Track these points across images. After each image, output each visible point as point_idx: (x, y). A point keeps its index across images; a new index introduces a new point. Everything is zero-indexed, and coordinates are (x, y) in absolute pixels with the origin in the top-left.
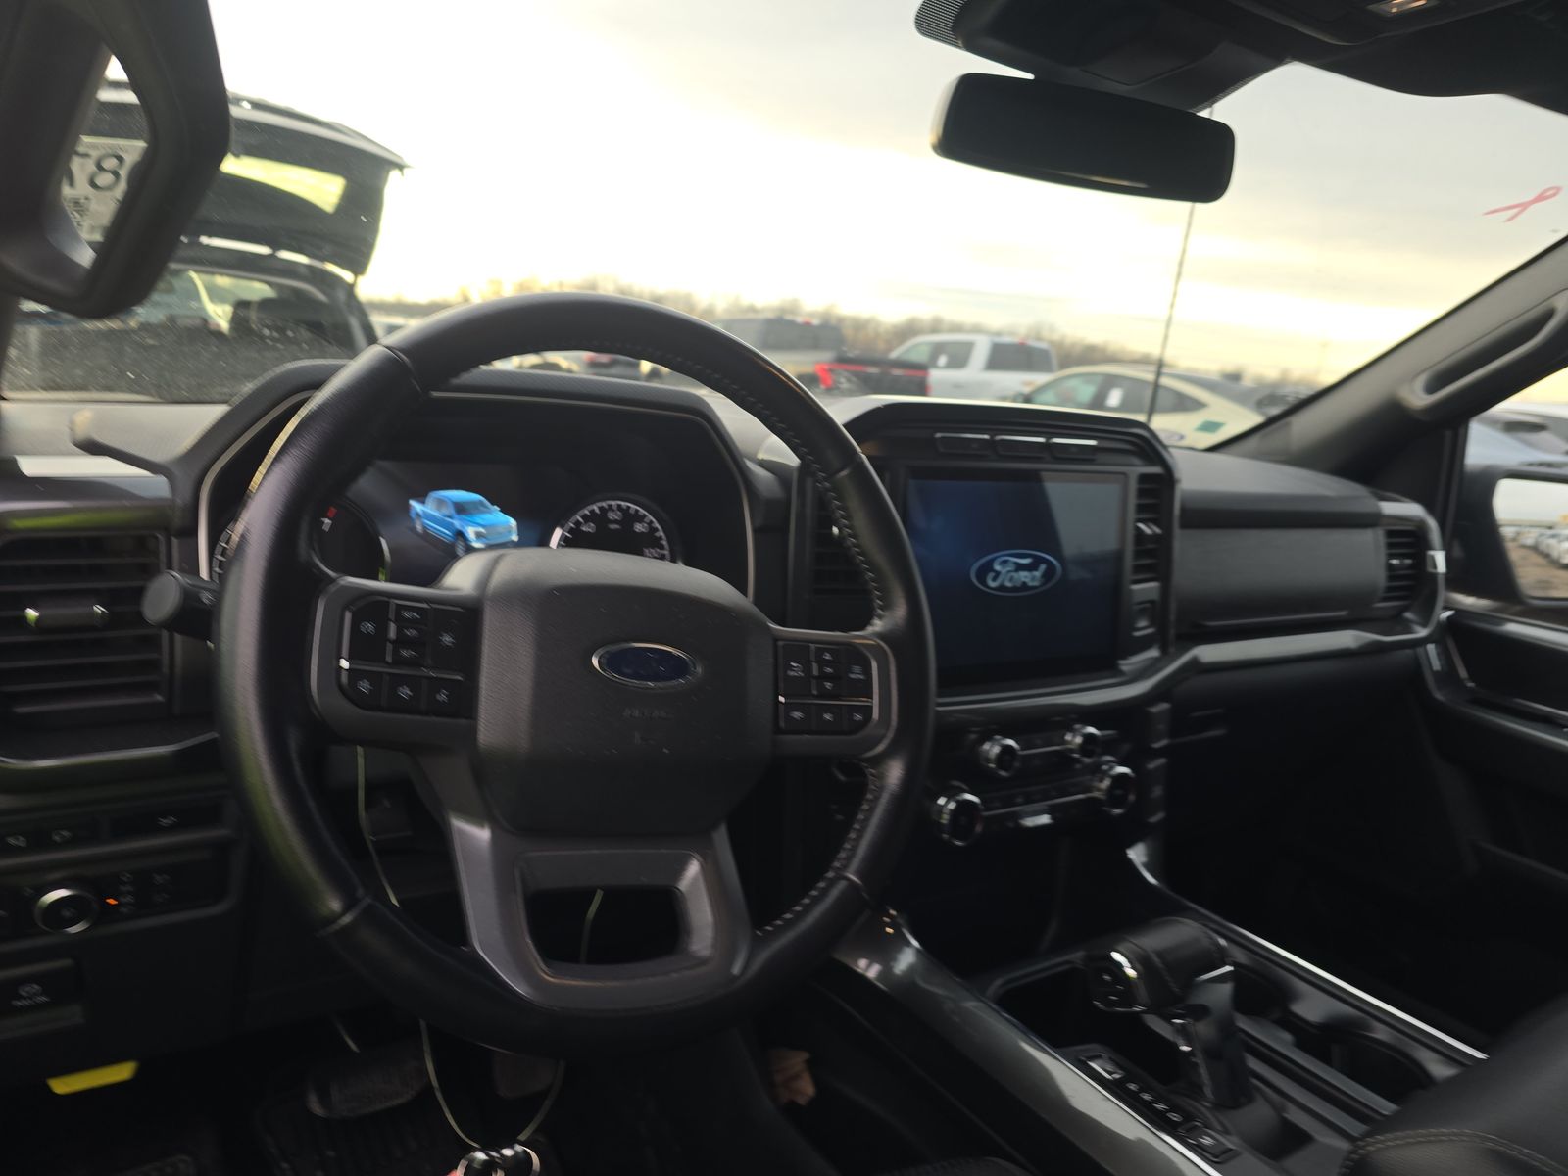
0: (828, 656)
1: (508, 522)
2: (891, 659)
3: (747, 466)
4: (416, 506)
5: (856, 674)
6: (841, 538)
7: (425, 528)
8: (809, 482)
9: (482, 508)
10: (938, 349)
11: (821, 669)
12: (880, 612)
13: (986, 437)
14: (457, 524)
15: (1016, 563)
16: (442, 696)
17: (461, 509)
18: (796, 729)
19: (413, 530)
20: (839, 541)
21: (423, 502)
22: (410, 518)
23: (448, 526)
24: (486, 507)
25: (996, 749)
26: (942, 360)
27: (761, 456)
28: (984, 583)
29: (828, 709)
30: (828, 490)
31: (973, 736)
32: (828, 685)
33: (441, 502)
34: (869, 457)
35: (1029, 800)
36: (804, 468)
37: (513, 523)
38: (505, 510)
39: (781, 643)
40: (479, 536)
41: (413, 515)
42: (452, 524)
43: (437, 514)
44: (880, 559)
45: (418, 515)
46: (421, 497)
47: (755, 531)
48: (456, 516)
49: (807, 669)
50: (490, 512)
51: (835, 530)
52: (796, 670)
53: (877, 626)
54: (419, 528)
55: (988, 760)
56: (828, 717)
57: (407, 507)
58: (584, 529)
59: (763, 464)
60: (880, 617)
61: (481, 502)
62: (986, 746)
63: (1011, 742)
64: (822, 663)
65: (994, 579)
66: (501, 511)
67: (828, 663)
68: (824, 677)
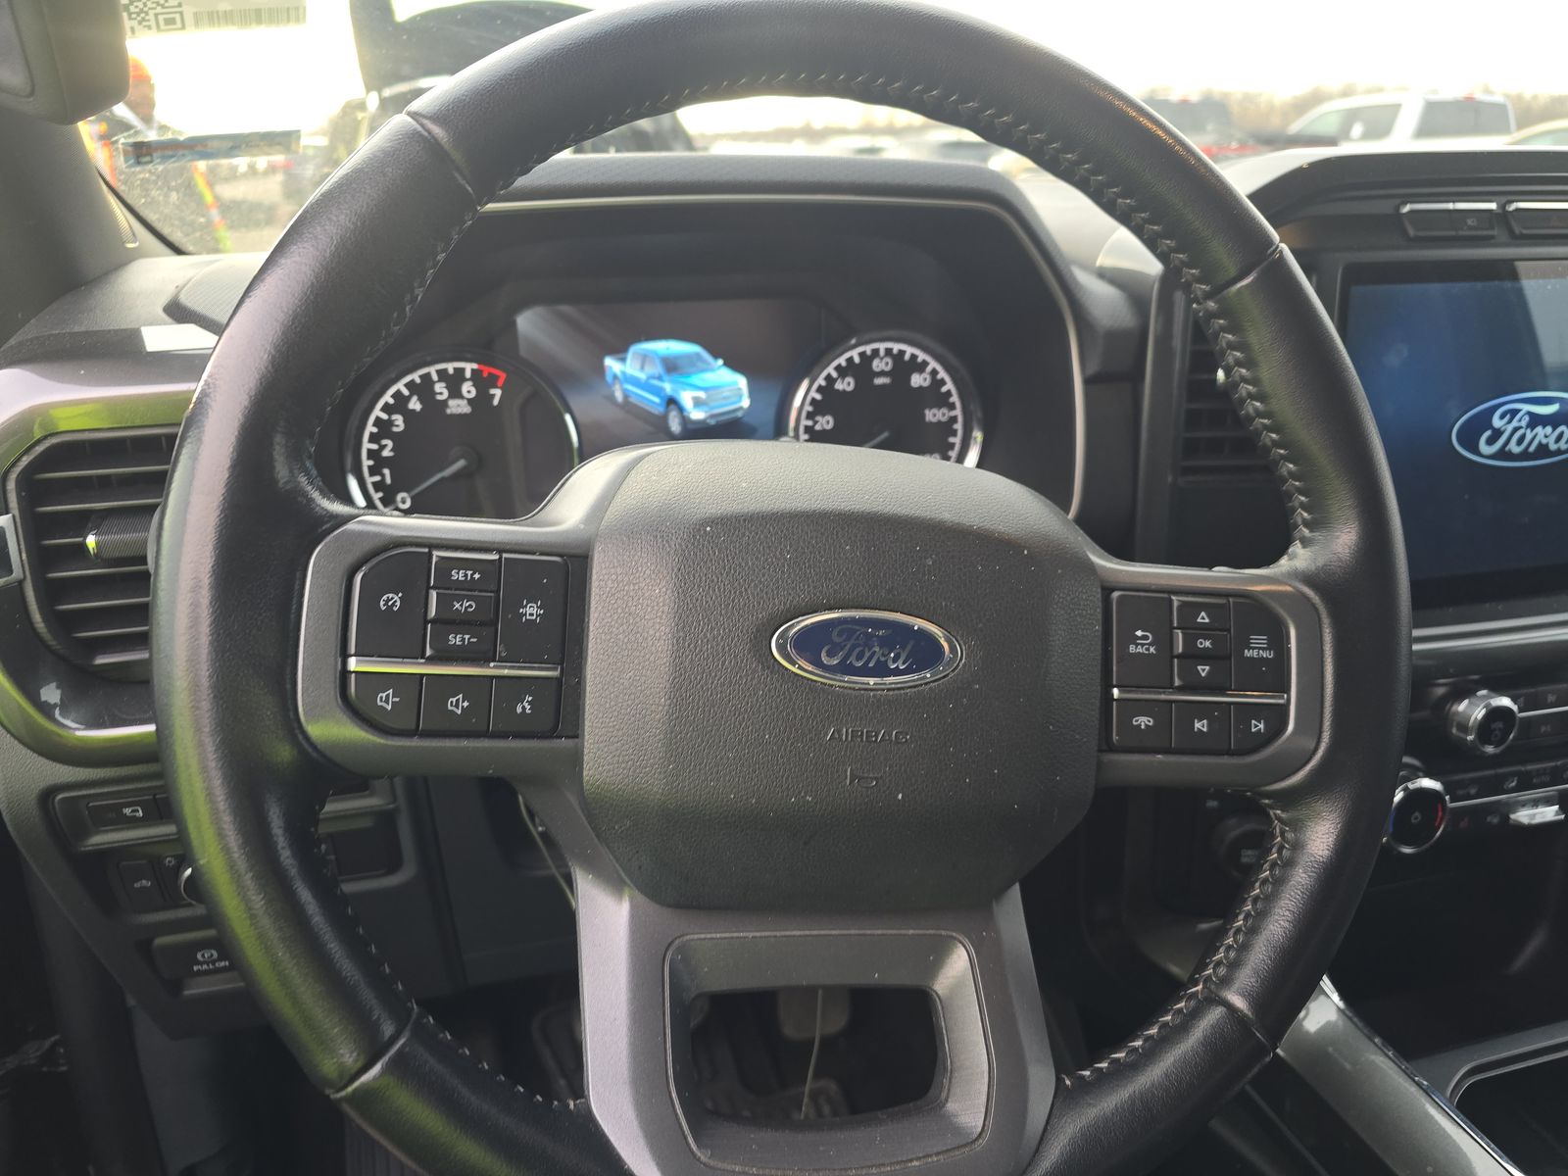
0: (1203, 618)
1: (736, 383)
2: (1326, 621)
3: (1075, 279)
4: (611, 363)
5: (1258, 649)
6: (1232, 385)
7: (626, 396)
8: (1179, 297)
9: (700, 364)
10: (1351, 116)
11: (1189, 641)
12: (1306, 532)
13: (1493, 206)
14: (668, 387)
15: (1529, 413)
16: (525, 706)
17: (672, 366)
18: (1142, 744)
19: (611, 398)
20: (1227, 392)
21: (623, 360)
22: (606, 382)
23: (657, 391)
24: (704, 361)
25: (1479, 713)
26: (1357, 130)
27: (1103, 261)
28: (1476, 451)
29: (1203, 710)
30: (1212, 315)
31: (1440, 691)
32: (1204, 670)
33: (645, 359)
34: (1293, 251)
35: (1526, 784)
36: (1170, 279)
37: (741, 381)
38: (732, 364)
39: (1116, 594)
40: (698, 403)
41: (609, 378)
42: (662, 389)
43: (642, 376)
44: (1311, 438)
45: (615, 377)
46: (619, 351)
47: (1088, 382)
48: (665, 378)
49: (1165, 641)
50: (711, 369)
51: (1221, 374)
52: (1143, 643)
53: (1299, 558)
54: (619, 396)
55: (1464, 728)
56: (1201, 725)
57: (600, 370)
58: (839, 386)
59: (1103, 274)
60: (1305, 543)
61: (698, 355)
62: (1462, 707)
63: (1505, 701)
64: (1193, 631)
65: (1490, 442)
66: (726, 364)
67: (1204, 631)
68: (1193, 656)
